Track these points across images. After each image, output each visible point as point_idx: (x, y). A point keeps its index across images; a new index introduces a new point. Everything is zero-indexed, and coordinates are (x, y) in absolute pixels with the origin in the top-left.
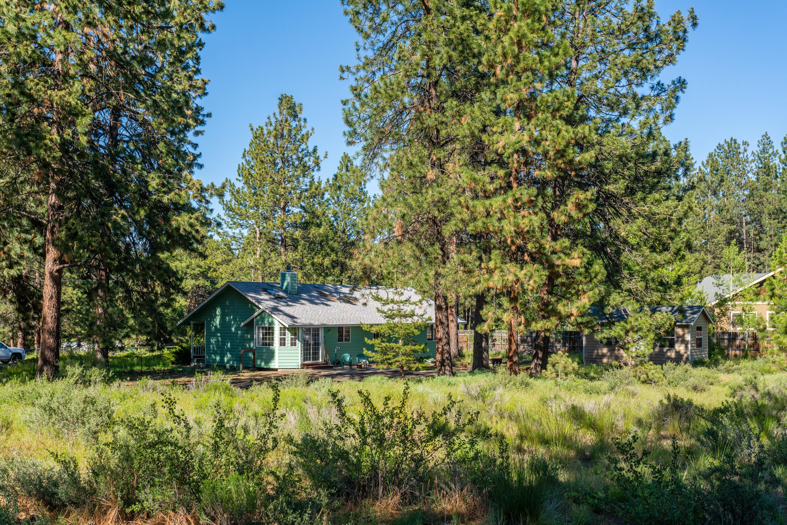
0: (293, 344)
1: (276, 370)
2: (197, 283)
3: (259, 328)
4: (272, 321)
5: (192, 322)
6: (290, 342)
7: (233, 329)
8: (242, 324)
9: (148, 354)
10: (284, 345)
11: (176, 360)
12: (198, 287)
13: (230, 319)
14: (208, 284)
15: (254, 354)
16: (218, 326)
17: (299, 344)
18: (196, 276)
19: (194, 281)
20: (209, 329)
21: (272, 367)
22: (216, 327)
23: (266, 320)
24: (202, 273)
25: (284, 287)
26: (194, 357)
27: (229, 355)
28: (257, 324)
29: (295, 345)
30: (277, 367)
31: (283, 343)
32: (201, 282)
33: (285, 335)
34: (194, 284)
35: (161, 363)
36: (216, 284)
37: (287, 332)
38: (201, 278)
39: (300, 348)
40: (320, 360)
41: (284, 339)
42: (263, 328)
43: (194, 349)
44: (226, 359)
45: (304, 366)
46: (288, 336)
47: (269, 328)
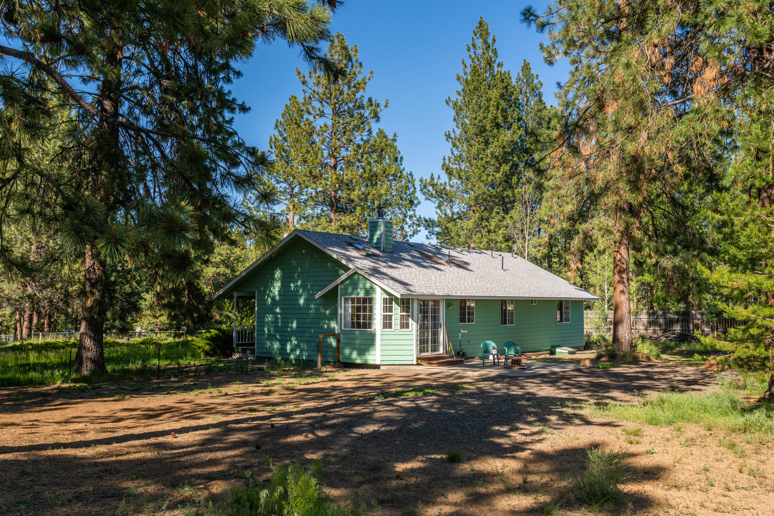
0: (405, 325)
1: (377, 367)
2: (218, 271)
3: (346, 300)
4: (372, 288)
5: (235, 294)
6: (398, 322)
7: (302, 301)
8: (320, 294)
9: (170, 340)
10: (390, 327)
11: (212, 350)
12: (218, 274)
13: (296, 287)
14: (228, 271)
15: (338, 341)
16: (277, 298)
17: (413, 326)
18: (217, 264)
19: (215, 269)
20: (262, 302)
21: (371, 362)
22: (273, 299)
23: (361, 285)
24: (223, 261)
25: (375, 241)
26: (238, 345)
27: (295, 342)
28: (345, 293)
29: (407, 327)
30: (378, 362)
31: (387, 324)
32: (222, 269)
33: (391, 311)
34: (215, 272)
35: (189, 354)
36: (236, 272)
37: (394, 305)
38: (222, 266)
39: (414, 332)
40: (441, 351)
41: (390, 317)
42: (353, 300)
43: (238, 333)
44: (289, 347)
45: (420, 360)
46: (397, 312)
47: (365, 300)
